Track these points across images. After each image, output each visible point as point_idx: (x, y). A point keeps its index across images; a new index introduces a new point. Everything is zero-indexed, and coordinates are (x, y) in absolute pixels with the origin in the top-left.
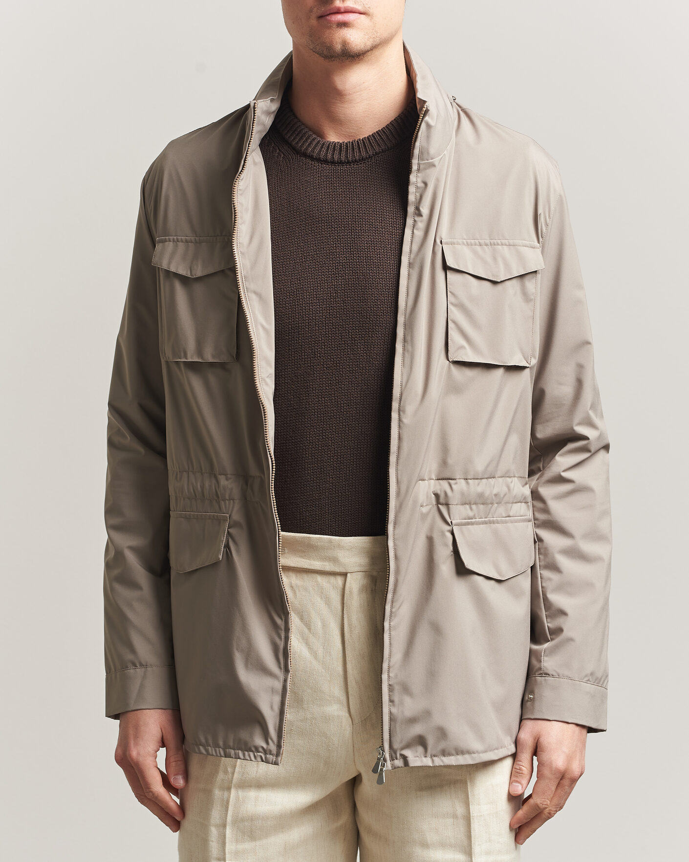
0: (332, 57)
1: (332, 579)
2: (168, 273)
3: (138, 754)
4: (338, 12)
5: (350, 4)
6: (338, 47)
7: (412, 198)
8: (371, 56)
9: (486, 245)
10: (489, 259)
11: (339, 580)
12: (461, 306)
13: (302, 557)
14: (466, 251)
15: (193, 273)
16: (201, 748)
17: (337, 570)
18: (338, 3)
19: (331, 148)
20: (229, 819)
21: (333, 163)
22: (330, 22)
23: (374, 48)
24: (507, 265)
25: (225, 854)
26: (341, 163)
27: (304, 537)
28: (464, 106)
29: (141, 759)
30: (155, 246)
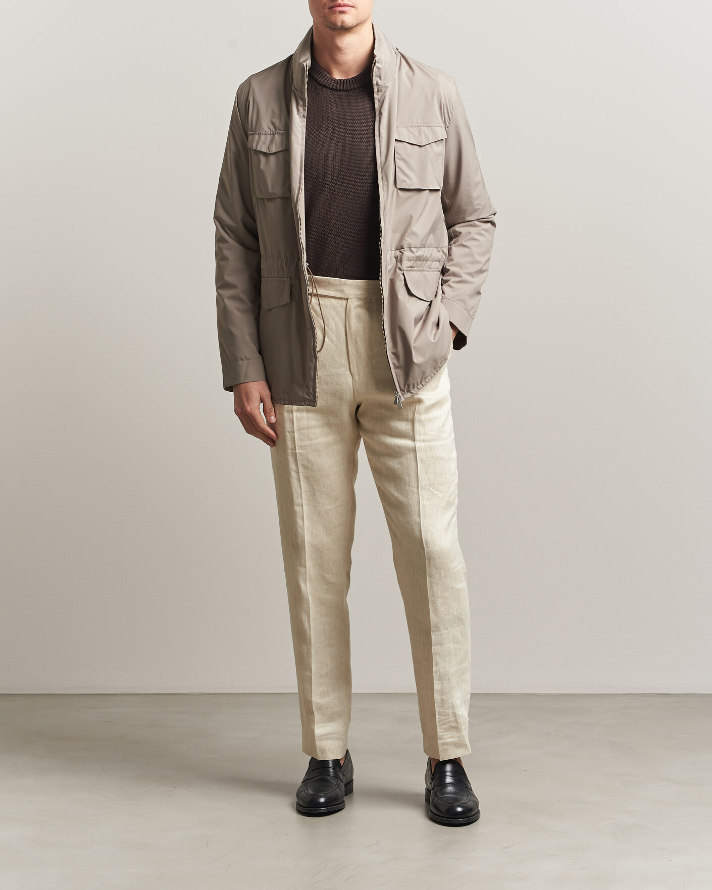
0: (335, 29)
1: (340, 301)
2: (256, 151)
3: (251, 408)
4: (340, 6)
5: (346, 2)
6: (339, 24)
7: (377, 106)
8: (355, 30)
9: (415, 127)
10: (417, 134)
11: (344, 302)
12: (403, 160)
13: (325, 289)
14: (404, 130)
15: (270, 151)
16: (281, 401)
17: (343, 297)
18: (340, 1)
19: (339, 82)
20: (295, 428)
21: (340, 90)
22: (335, 11)
23: (357, 25)
24: (426, 137)
25: (295, 447)
26: (344, 90)
27: (326, 279)
28: (403, 53)
29: (252, 411)
30: (248, 138)
